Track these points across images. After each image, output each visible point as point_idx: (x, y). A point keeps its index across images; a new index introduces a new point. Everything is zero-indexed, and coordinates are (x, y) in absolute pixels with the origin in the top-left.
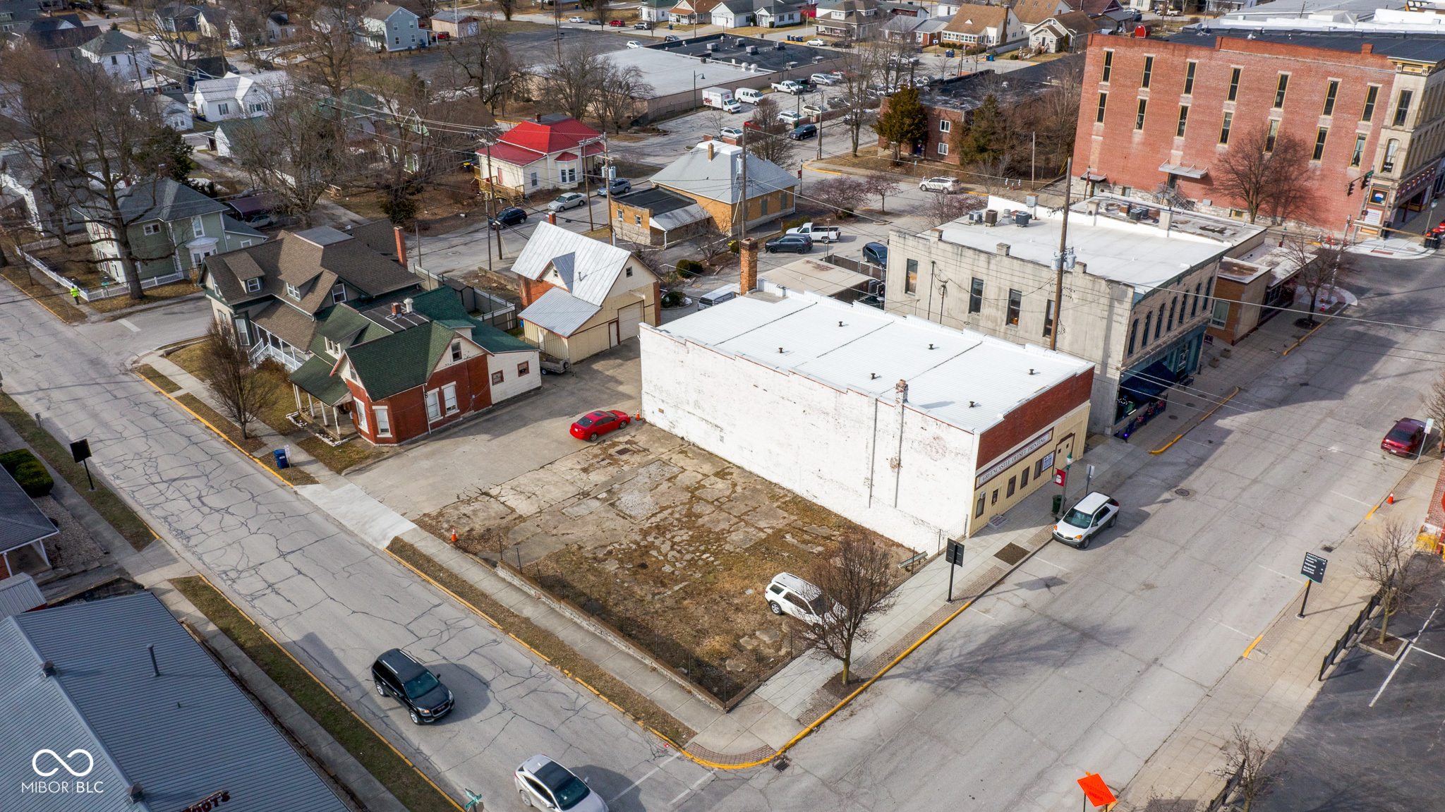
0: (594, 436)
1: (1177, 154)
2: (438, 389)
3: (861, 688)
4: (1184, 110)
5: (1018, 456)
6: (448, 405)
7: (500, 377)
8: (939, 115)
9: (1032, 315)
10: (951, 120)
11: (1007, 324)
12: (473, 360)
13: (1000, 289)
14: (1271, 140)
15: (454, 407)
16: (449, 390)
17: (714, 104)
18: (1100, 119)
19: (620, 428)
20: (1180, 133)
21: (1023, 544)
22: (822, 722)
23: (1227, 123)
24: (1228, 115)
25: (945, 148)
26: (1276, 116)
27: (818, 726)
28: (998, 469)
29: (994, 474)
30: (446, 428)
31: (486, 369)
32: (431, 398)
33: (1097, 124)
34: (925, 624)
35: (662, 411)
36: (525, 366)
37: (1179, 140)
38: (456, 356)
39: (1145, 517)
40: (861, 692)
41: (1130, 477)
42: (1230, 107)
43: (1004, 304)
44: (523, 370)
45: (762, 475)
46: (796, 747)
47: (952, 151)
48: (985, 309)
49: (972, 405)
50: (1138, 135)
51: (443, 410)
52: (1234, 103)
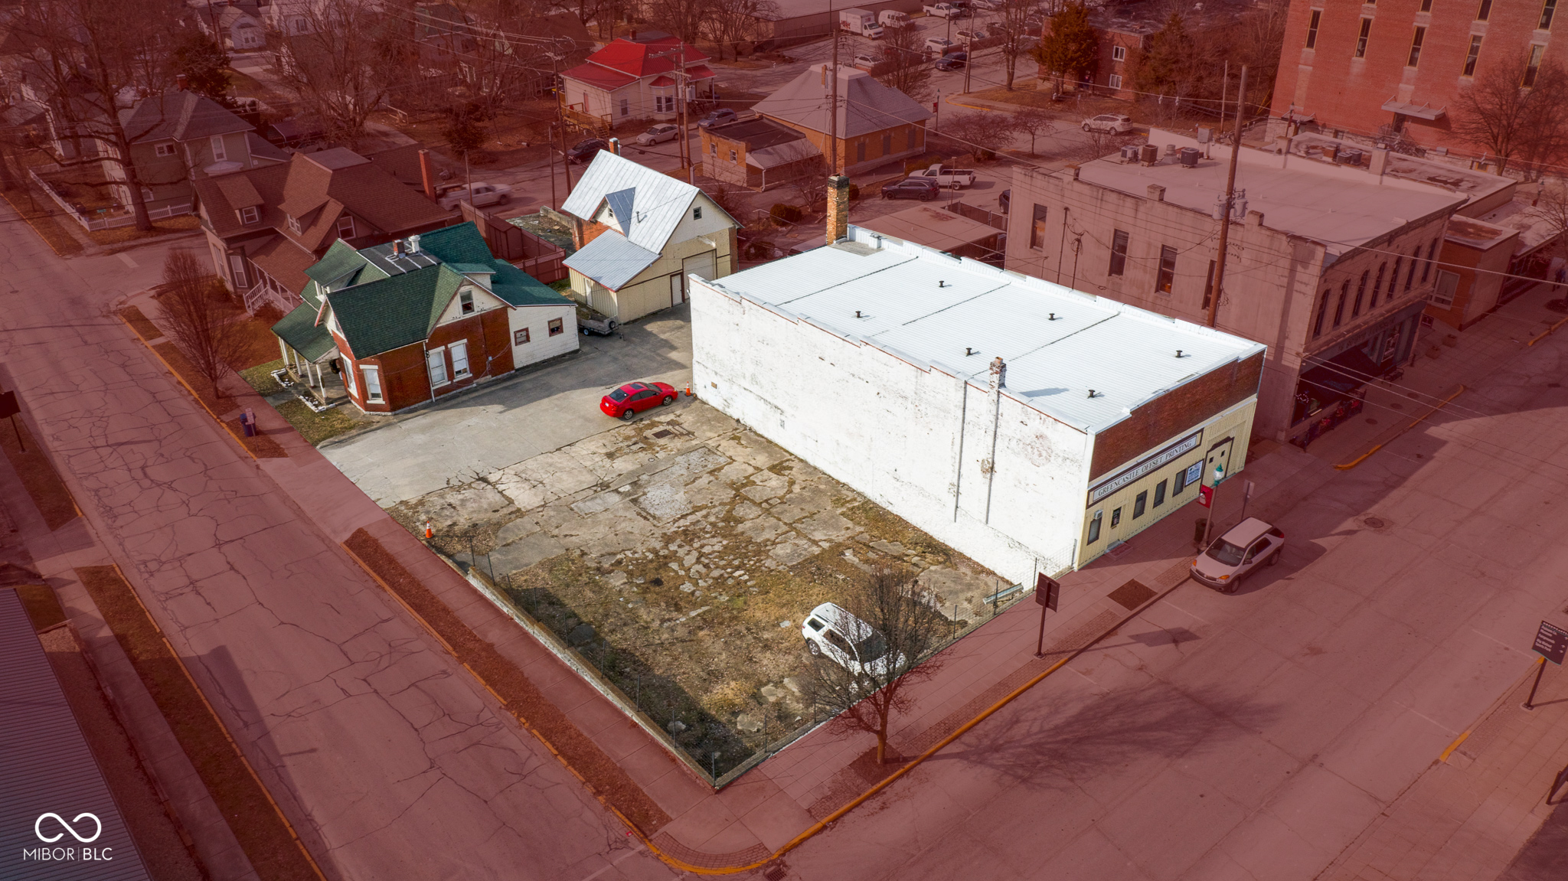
0: (629, 414)
1: (1406, 89)
2: (443, 348)
3: (901, 770)
4: (1420, 32)
5: (1150, 465)
6: (457, 367)
7: (525, 336)
8: (1112, 40)
9: (1190, 278)
10: (1127, 46)
11: (1157, 291)
12: (488, 313)
13: (1149, 245)
14: (1531, 71)
15: (465, 371)
16: (459, 350)
17: (853, 29)
18: (1310, 44)
19: (663, 404)
20: (1412, 62)
21: (1149, 582)
22: (842, 815)
23: (1474, 50)
24: (1476, 38)
25: (1117, 81)
26: (1541, 39)
27: (835, 820)
28: (1121, 481)
29: (1115, 487)
30: (454, 395)
31: (507, 324)
32: (435, 358)
33: (1306, 50)
34: (1003, 685)
35: (715, 386)
36: (557, 324)
37: (1410, 71)
38: (467, 307)
39: (1319, 552)
40: (901, 776)
41: (1305, 499)
42: (1480, 28)
43: (1155, 265)
44: (555, 329)
45: (828, 472)
46: (800, 848)
47: (1126, 84)
48: (1129, 271)
49: (1092, 395)
50: (1358, 64)
51: (451, 374)
52: (1486, 23)
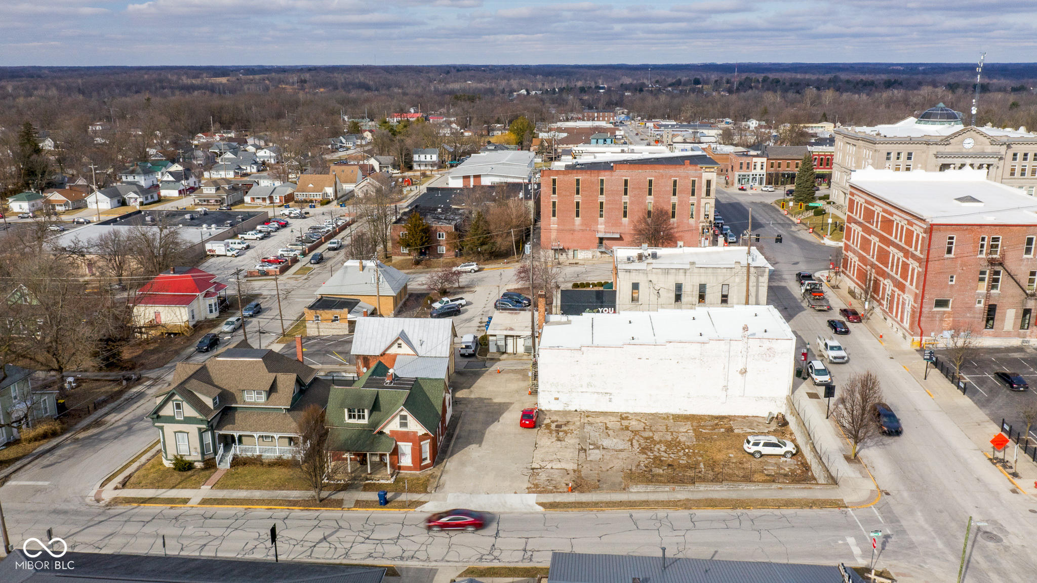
1: (601, 227)
4: (602, 203)
8: (436, 230)
9: (713, 295)
10: (445, 231)
13: (693, 285)
14: (649, 212)
17: (217, 253)
18: (554, 215)
19: (539, 417)
20: (601, 216)
23: (625, 208)
24: (625, 203)
25: (443, 249)
26: (650, 199)
33: (552, 218)
35: (557, 399)
37: (601, 220)
42: (626, 199)
43: (697, 293)
47: (448, 250)
48: (684, 299)
49: (766, 331)
50: (578, 221)
52: (628, 196)
